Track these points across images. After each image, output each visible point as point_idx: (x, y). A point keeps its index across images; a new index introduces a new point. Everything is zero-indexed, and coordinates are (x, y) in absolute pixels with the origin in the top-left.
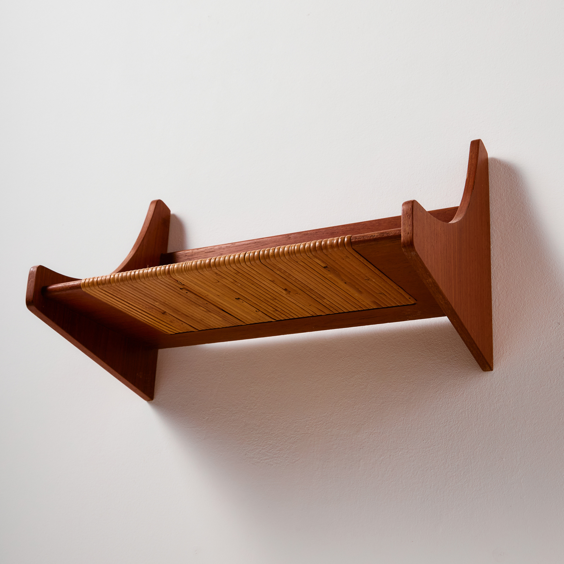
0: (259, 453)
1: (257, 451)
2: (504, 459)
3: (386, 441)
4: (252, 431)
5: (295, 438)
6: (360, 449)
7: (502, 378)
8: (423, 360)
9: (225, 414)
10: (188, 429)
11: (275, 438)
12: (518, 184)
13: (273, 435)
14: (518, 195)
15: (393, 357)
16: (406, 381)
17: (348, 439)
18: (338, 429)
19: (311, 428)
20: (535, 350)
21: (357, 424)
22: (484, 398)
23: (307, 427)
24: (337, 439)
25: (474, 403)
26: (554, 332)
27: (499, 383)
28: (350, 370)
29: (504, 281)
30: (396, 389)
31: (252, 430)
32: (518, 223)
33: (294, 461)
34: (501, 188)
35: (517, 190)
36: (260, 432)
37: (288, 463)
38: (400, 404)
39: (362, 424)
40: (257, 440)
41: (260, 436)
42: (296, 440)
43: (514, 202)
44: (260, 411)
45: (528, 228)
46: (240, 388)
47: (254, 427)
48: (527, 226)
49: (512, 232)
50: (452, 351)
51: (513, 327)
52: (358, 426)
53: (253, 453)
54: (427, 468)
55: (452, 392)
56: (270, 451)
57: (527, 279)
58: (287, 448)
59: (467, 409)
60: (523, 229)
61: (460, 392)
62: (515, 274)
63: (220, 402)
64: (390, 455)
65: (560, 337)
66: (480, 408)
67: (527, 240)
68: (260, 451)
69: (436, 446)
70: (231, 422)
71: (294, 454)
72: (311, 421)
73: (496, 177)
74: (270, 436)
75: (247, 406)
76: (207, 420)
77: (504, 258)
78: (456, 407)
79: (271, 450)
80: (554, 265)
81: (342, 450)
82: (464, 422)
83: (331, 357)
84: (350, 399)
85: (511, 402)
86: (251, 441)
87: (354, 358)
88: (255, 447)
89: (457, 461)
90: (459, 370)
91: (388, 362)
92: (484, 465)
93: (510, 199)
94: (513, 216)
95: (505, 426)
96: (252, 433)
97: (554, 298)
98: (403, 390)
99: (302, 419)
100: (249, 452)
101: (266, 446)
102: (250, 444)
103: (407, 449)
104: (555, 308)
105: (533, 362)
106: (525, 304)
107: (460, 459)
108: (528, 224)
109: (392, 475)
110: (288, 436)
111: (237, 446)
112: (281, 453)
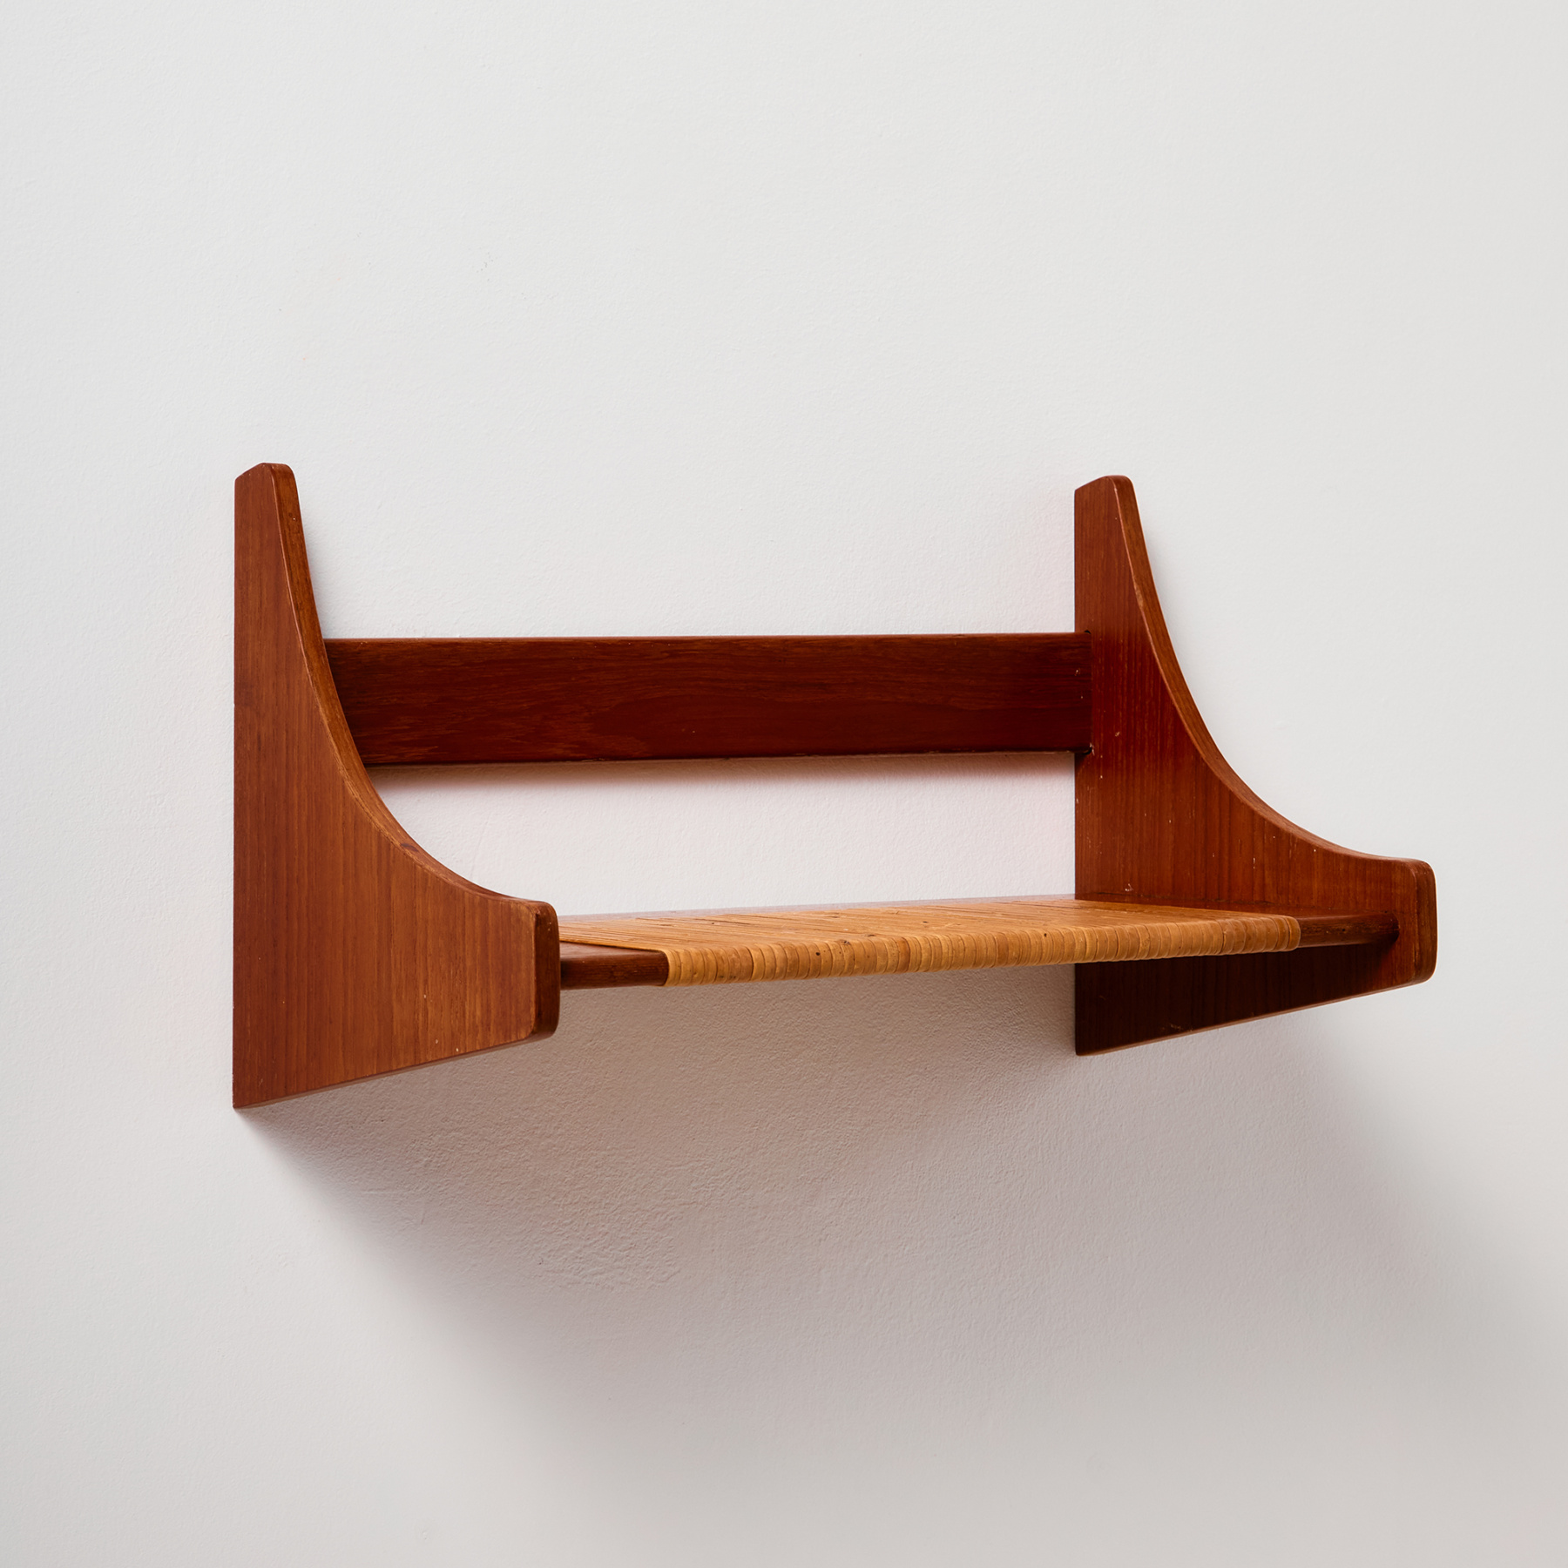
0: (577, 1257)
1: (572, 1252)
3: (875, 1220)
4: (554, 1198)
5: (665, 1215)
6: (820, 1240)
8: (951, 1019)
9: (477, 1151)
10: (372, 1192)
11: (615, 1215)
13: (611, 1209)
15: (885, 1006)
16: (917, 1070)
17: (791, 1217)
18: (767, 1192)
19: (703, 1189)
21: (811, 1179)
23: (694, 1185)
24: (766, 1217)
25: (1055, 1127)
28: (791, 1035)
30: (896, 1091)
31: (553, 1195)
33: (666, 1275)
36: (576, 1201)
37: (653, 1283)
38: (905, 1128)
39: (823, 1179)
40: (569, 1221)
41: (576, 1210)
42: (668, 1220)
44: (573, 1142)
46: (513, 1075)
47: (560, 1185)
52: (813, 1184)
53: (559, 1260)
54: (963, 1283)
55: (1010, 1102)
56: (606, 1250)
58: (648, 1241)
59: (1040, 1142)
61: (1026, 1101)
63: (458, 1114)
64: (886, 1256)
66: (1065, 1142)
68: (580, 1251)
69: (980, 1231)
70: (496, 1174)
71: (665, 1258)
72: (703, 1171)
74: (601, 1211)
75: (537, 1128)
76: (425, 1166)
78: (1019, 1137)
81: (778, 1245)
82: (1034, 1173)
83: (745, 999)
84: (793, 1113)
86: (554, 1226)
87: (798, 1004)
88: (566, 1242)
89: (1022, 1265)
90: (1024, 1048)
91: (875, 1019)
96: (554, 1202)
98: (911, 1092)
99: (681, 1166)
100: (549, 1256)
101: (595, 1239)
102: (551, 1233)
103: (921, 1240)
107: (1027, 1259)
109: (891, 1303)
110: (648, 1211)
111: (517, 1241)
112: (632, 1255)
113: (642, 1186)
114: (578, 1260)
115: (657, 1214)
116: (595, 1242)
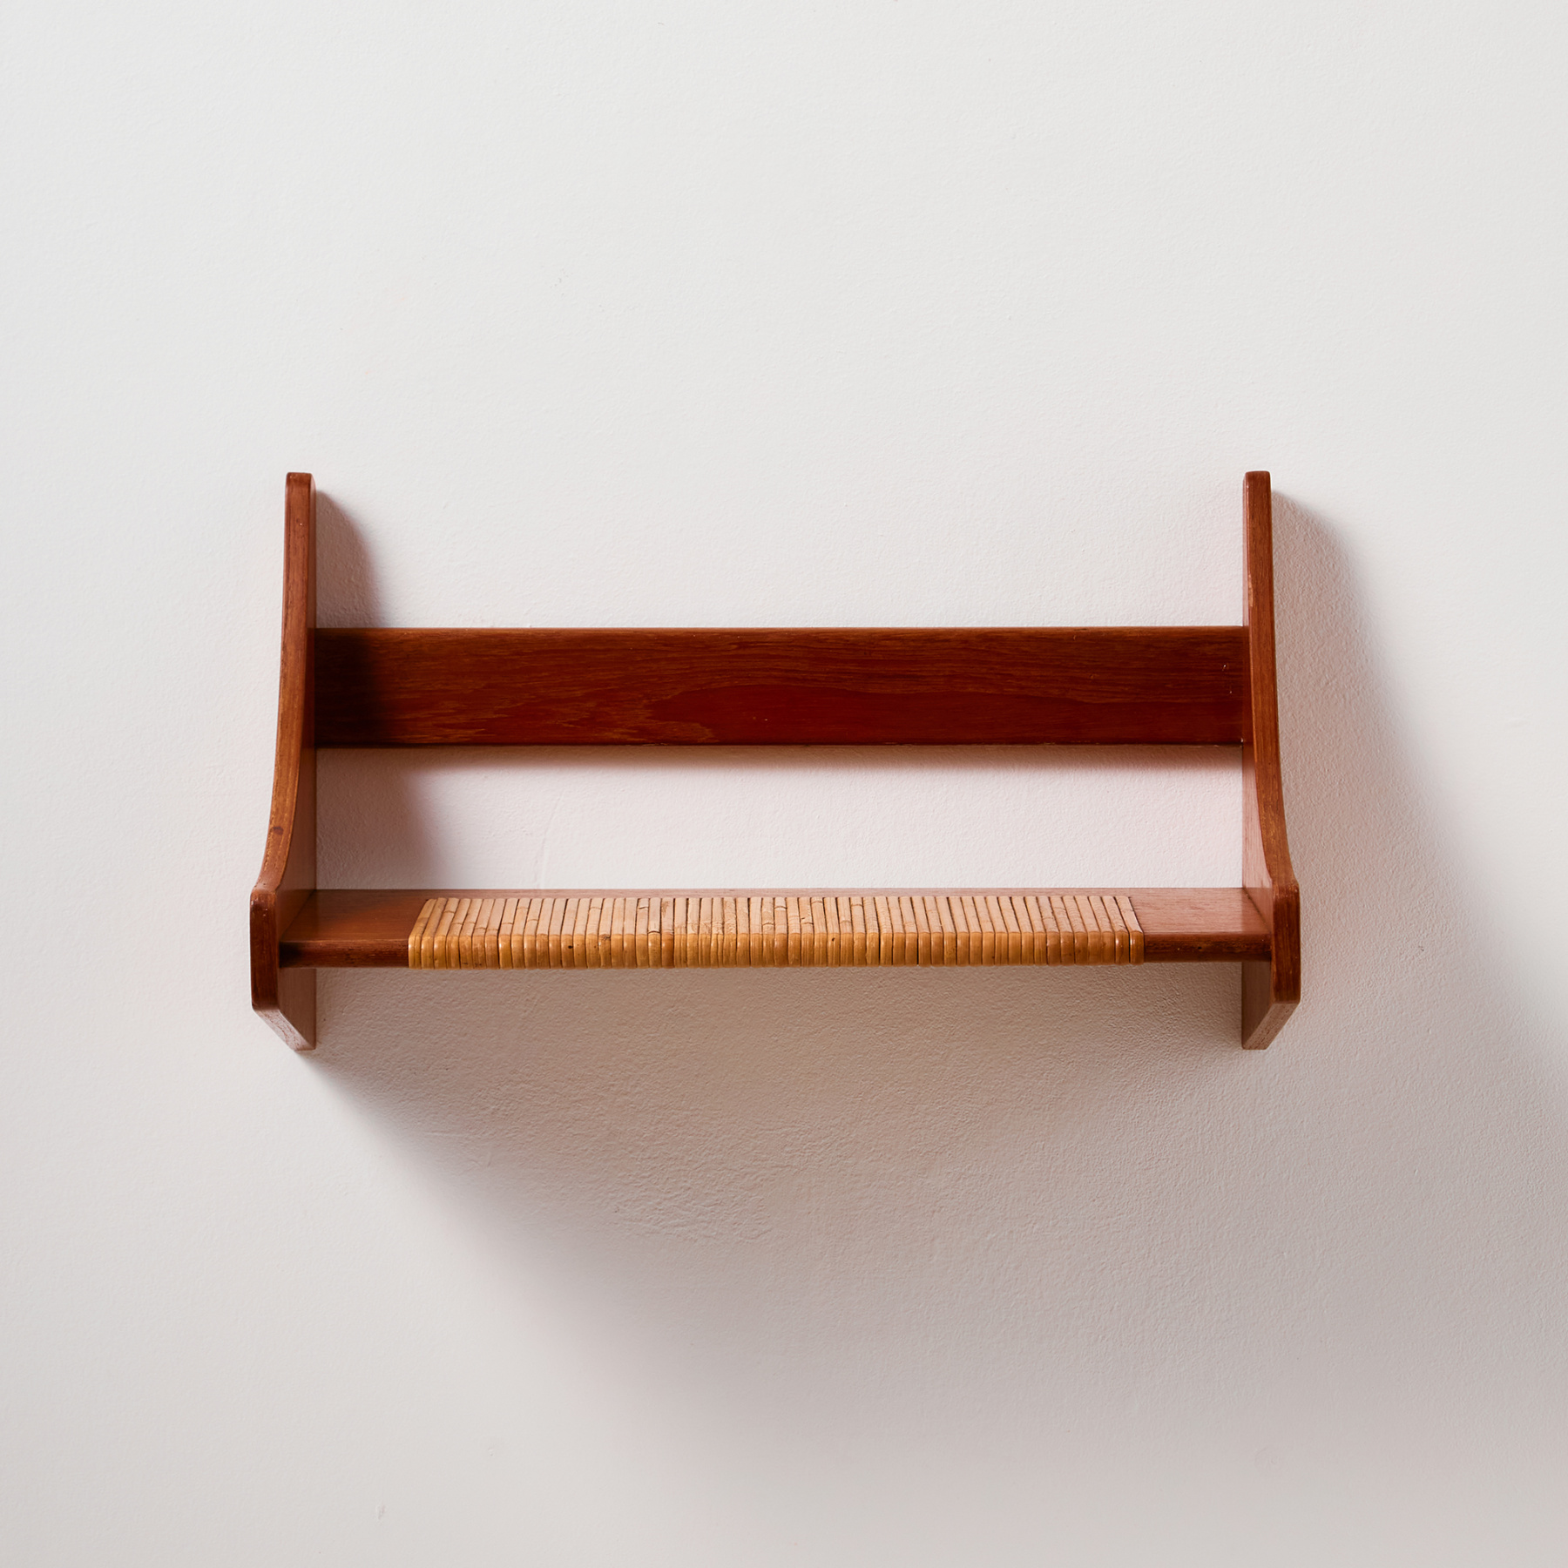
0: (656, 1209)
1: (651, 1203)
2: (1285, 1254)
3: (998, 1196)
4: (631, 1152)
5: (755, 1176)
6: (934, 1212)
7: (1286, 1065)
8: (1091, 1005)
9: (548, 1103)
10: (435, 1134)
11: (698, 1172)
12: (1337, 576)
13: (694, 1166)
14: (1337, 607)
15: (1013, 989)
16: (1050, 1053)
17: (899, 1187)
18: (872, 1161)
19: (798, 1153)
20: (1363, 1006)
21: (924, 1151)
22: (1241, 1109)
23: (787, 1149)
24: (870, 1185)
25: (1218, 1119)
26: (1410, 968)
27: (1277, 1076)
28: (900, 1012)
29: (1296, 828)
30: (1025, 1073)
31: (630, 1149)
32: (1334, 682)
33: (756, 1232)
34: (1296, 580)
35: (1334, 593)
36: (655, 1155)
37: (740, 1239)
38: (1035, 1109)
39: (937, 1153)
40: (647, 1174)
41: (655, 1165)
42: (758, 1180)
43: (1327, 624)
44: (652, 1101)
45: (1358, 698)
46: (587, 1034)
47: (638, 1140)
48: (1356, 694)
49: (1320, 703)
50: (1164, 989)
51: (1313, 945)
52: (926, 1156)
53: (638, 1209)
54: (1104, 1266)
55: (1164, 1090)
56: (688, 1204)
57: (1351, 829)
58: (735, 1199)
59: (1200, 1132)
60: (1345, 699)
61: (1183, 1091)
62: (1322, 812)
63: (528, 1067)
64: (1011, 1232)
65: (1422, 980)
66: (1231, 1134)
67: (1355, 730)
68: (659, 1203)
69: (1125, 1215)
70: (568, 1125)
71: (754, 1216)
72: (798, 1136)
73: (1283, 547)
74: (683, 1167)
75: (613, 1085)
76: (493, 1113)
77: (1299, 770)
78: (1174, 1126)
79: (690, 1202)
80: (1418, 804)
81: (886, 1212)
82: (1193, 1161)
83: (848, 975)
84: (902, 1088)
85: (1304, 1123)
86: (631, 1178)
87: (910, 983)
88: (644, 1194)
89: (1176, 1253)
90: (1181, 1038)
91: (1001, 1001)
92: (1239, 1264)
93: (1317, 613)
94: (1323, 663)
95: (1290, 1180)
97: (1412, 886)
98: (1042, 1074)
99: (773, 1130)
100: (625, 1206)
101: (676, 1193)
102: (628, 1184)
103: (1053, 1219)
104: (1414, 911)
105: (1358, 1033)
106: (1345, 892)
107: (1182, 1248)
108: (1358, 687)
109: (1017, 1279)
110: (735, 1171)
111: (591, 1189)
112: (717, 1211)
113: (729, 1147)
114: (657, 1212)
115: (746, 1174)
116: (676, 1196)
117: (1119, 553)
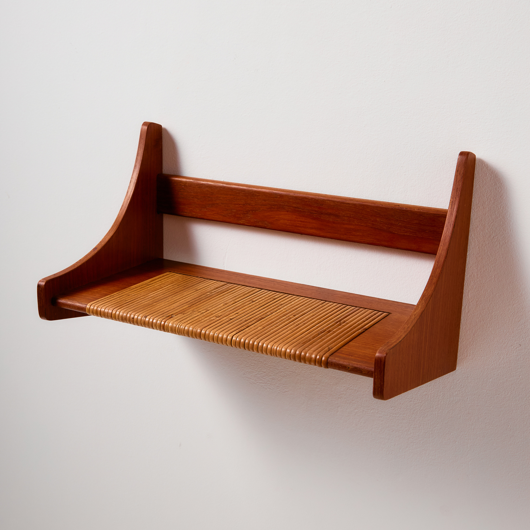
1: (254, 374)
2: (457, 442)
3: (360, 398)
4: (248, 357)
5: (284, 373)
6: (339, 398)
7: (463, 377)
11: (268, 368)
12: (502, 195)
13: (267, 366)
14: (500, 208)
17: (328, 387)
18: (320, 377)
20: (495, 362)
21: (337, 378)
22: (445, 389)
23: (294, 367)
24: (319, 384)
25: (437, 390)
26: (515, 352)
27: (460, 380)
29: (476, 291)
31: (248, 356)
32: (496, 237)
33: (284, 391)
34: (485, 195)
35: (500, 202)
37: (279, 392)
39: (341, 379)
40: (253, 365)
41: (255, 362)
42: (285, 375)
43: (496, 214)
45: (505, 245)
47: (250, 354)
48: (505, 243)
49: (490, 244)
51: (478, 336)
52: (337, 379)
53: (250, 375)
54: (393, 430)
56: (264, 377)
57: (497, 295)
58: (278, 379)
59: (430, 393)
60: (500, 245)
62: (486, 287)
64: (363, 411)
65: (519, 357)
66: (441, 396)
67: (503, 257)
68: (256, 375)
69: (402, 415)
71: (284, 385)
73: (481, 181)
74: (263, 365)
77: (479, 269)
78: (421, 389)
79: (265, 377)
80: (525, 290)
81: (324, 394)
82: (427, 403)
85: (468, 399)
86: (248, 365)
88: (252, 371)
89: (418, 432)
92: (440, 441)
93: (492, 209)
94: (493, 229)
95: (461, 417)
96: (249, 358)
97: (519, 321)
100: (247, 373)
101: (261, 373)
102: (247, 367)
103: (377, 410)
104: (519, 330)
105: (492, 371)
106: (492, 318)
107: (421, 431)
108: (506, 241)
109: (364, 427)
110: (279, 370)
111: (237, 366)
112: (273, 381)
113: (277, 362)
114: (255, 377)
115: (282, 372)
116: (261, 374)
117: (418, 177)
